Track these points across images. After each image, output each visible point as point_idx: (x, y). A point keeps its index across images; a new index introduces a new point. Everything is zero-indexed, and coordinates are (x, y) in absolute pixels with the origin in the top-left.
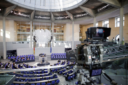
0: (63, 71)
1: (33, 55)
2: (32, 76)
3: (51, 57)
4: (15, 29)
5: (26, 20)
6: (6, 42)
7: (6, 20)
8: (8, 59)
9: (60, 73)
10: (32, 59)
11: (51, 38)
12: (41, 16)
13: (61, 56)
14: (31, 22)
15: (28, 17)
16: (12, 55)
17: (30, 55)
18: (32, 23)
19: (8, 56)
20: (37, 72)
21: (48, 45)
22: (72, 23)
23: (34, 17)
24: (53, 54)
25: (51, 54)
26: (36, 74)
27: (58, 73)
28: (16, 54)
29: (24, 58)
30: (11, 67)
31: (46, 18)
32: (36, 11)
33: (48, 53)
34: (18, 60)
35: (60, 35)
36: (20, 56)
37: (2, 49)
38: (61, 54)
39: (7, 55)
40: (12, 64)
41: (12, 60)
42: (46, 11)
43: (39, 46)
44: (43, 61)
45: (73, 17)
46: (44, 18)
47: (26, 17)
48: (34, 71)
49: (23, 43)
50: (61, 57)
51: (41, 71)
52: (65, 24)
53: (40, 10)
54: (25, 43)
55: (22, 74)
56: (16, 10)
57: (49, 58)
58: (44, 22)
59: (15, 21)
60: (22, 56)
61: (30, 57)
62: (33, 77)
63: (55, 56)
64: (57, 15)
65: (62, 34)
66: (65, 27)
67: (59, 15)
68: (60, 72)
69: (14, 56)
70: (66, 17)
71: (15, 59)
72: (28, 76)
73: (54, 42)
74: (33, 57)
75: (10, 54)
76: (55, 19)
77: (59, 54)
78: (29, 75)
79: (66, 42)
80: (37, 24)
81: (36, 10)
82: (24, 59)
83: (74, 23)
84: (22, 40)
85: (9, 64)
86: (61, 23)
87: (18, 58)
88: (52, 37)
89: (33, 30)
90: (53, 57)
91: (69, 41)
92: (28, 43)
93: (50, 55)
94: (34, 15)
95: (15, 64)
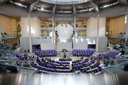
0: (86, 69)
1: (55, 50)
2: (54, 70)
3: (73, 53)
4: (39, 25)
5: (49, 15)
6: (31, 37)
7: (31, 16)
8: (33, 52)
9: (83, 71)
10: (54, 53)
11: (73, 33)
12: (63, 11)
13: (83, 52)
14: (53, 17)
15: (50, 13)
16: (37, 49)
17: (53, 50)
18: (54, 19)
19: (34, 50)
20: (59, 67)
21: (69, 41)
22: (96, 16)
23: (56, 12)
24: (74, 50)
25: (73, 49)
26: (57, 69)
27: (81, 70)
28: (40, 48)
29: (47, 52)
30: (36, 60)
31: (68, 12)
32: (57, 5)
33: (70, 49)
34: (42, 54)
35: (83, 30)
36: (44, 51)
37: (29, 43)
38: (83, 50)
39: (33, 48)
40: (37, 57)
41: (36, 54)
42: (68, 4)
43: (61, 42)
44: (65, 56)
45: (99, 8)
46: (66, 12)
47: (49, 12)
48: (56, 66)
49: (46, 38)
50: (84, 54)
51: (63, 67)
52: (89, 18)
53: (61, 4)
54: (48, 38)
55: (44, 68)
56: (39, 6)
57: (70, 54)
58: (65, 16)
59: (39, 17)
60: (46, 50)
61: (52, 52)
62: (55, 72)
63: (77, 52)
64: (80, 7)
65: (85, 29)
66: (88, 21)
67: (82, 8)
68: (83, 69)
69: (38, 50)
70: (90, 10)
71: (39, 53)
72: (50, 70)
73: (76, 38)
74: (55, 51)
75: (35, 48)
76: (77, 13)
77: (81, 50)
78: (52, 69)
79: (90, 37)
80: (58, 19)
81: (58, 3)
82: (47, 54)
83: (100, 16)
84: (45, 35)
85: (34, 57)
86: (84, 17)
87: (42, 52)
88: (74, 31)
89: (54, 26)
90: (75, 53)
91: (93, 36)
92: (50, 38)
93: (72, 51)
94: (56, 10)
95: (39, 58)
